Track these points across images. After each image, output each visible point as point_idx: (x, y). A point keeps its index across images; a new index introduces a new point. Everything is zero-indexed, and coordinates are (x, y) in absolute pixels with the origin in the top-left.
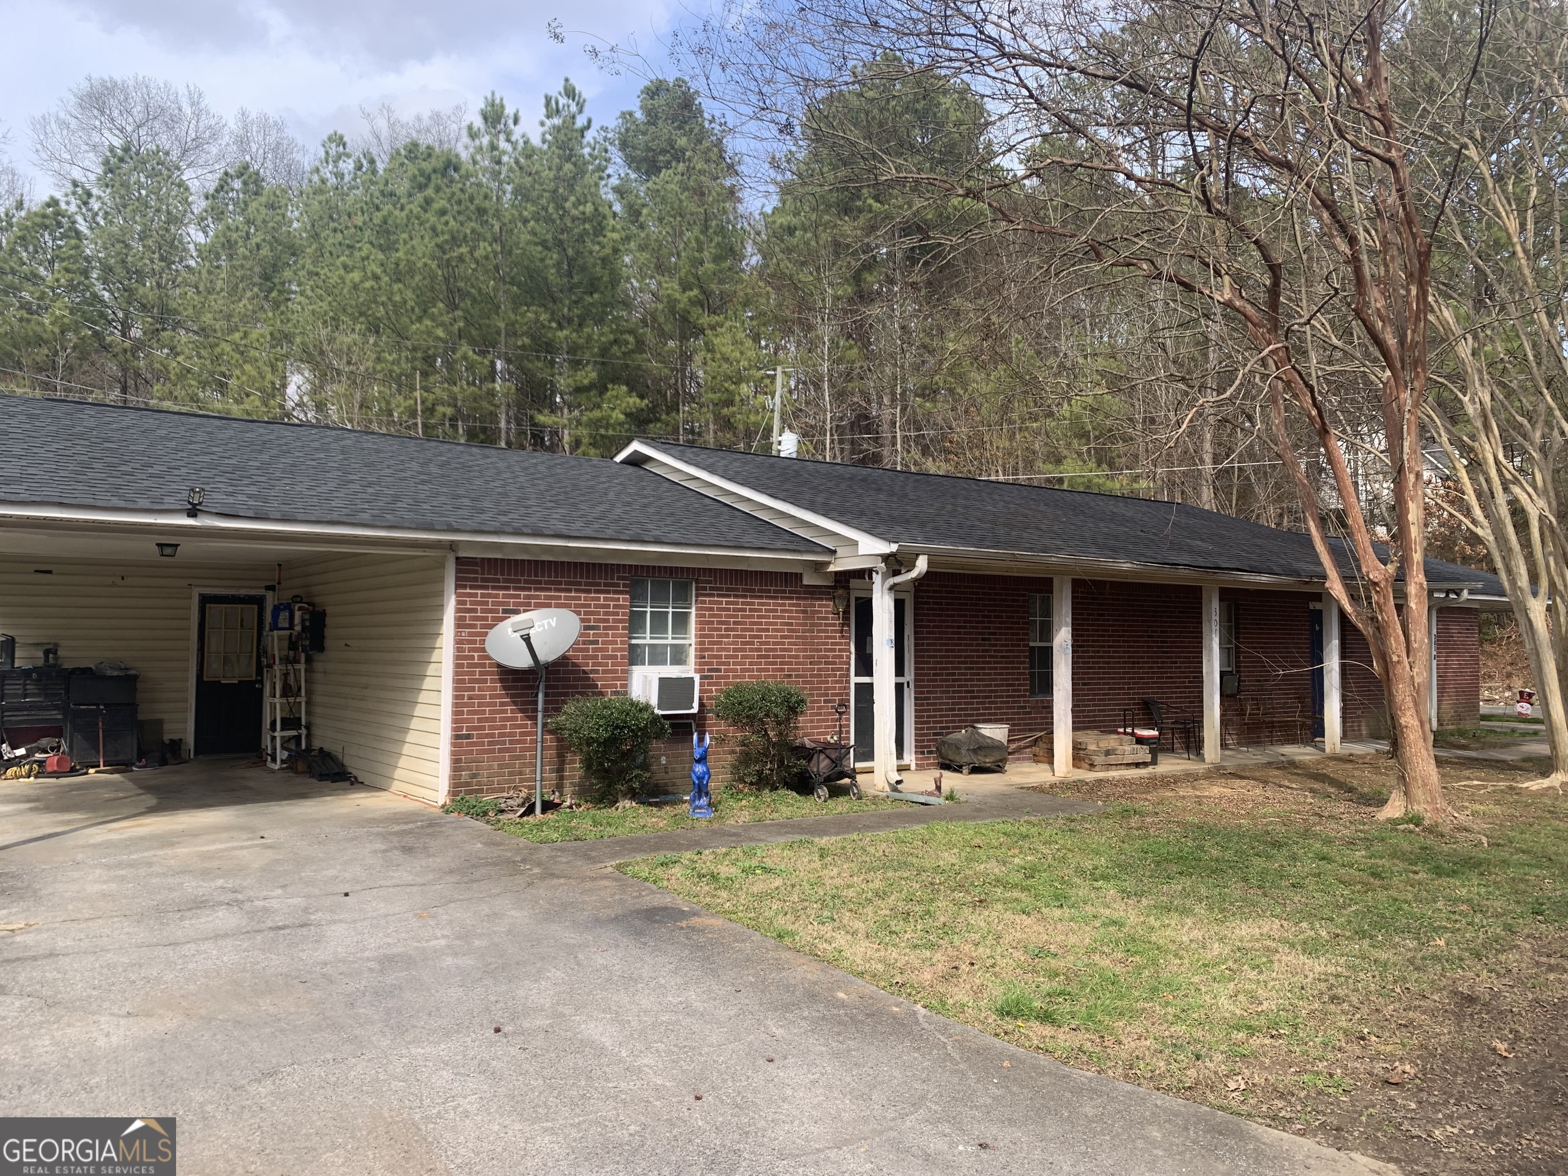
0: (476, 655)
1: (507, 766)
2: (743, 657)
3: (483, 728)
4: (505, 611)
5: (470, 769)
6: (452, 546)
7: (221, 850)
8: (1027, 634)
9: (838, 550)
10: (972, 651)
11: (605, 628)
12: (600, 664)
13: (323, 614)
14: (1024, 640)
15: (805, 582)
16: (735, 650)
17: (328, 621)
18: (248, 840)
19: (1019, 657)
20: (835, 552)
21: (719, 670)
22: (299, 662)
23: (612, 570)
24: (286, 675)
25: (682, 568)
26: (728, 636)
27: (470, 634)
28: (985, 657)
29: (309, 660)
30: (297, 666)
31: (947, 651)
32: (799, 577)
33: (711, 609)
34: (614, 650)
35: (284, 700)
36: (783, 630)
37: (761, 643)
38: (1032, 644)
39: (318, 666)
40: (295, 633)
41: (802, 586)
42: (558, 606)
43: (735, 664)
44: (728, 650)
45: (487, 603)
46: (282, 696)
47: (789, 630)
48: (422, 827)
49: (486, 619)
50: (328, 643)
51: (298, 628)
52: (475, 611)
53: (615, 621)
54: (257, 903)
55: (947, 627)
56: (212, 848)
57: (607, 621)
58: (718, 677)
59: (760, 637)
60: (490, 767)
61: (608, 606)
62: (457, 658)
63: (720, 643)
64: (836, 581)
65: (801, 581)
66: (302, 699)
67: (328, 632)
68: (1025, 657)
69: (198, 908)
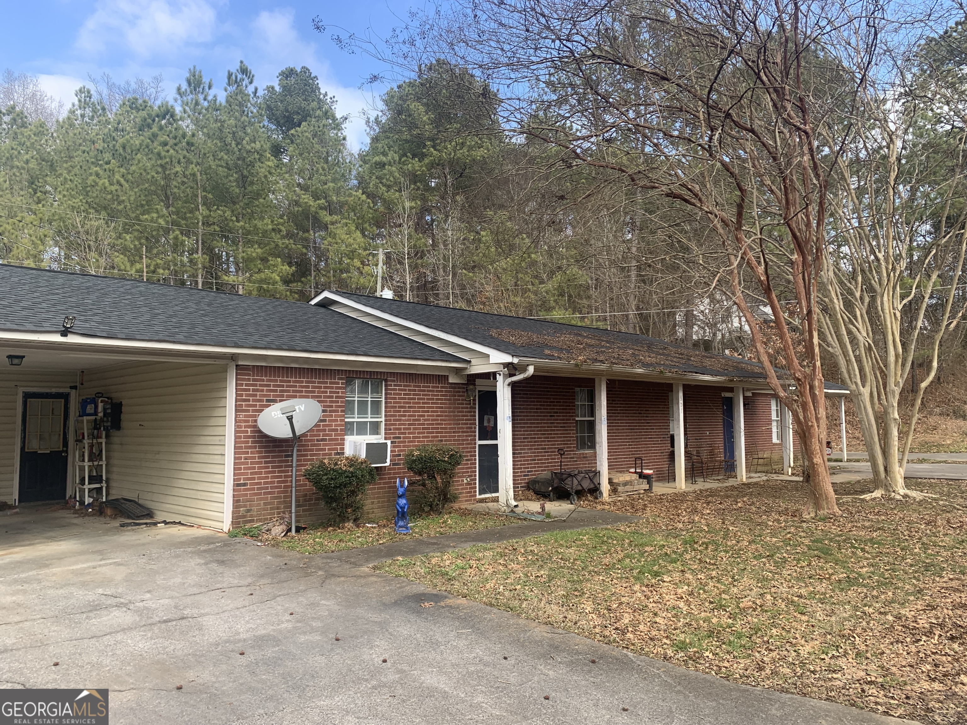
0: (249, 430)
1: (269, 503)
2: (414, 429)
3: (254, 479)
4: (268, 401)
5: (245, 506)
6: (233, 357)
7: (85, 569)
8: (574, 413)
9: (472, 360)
10: (544, 423)
11: (330, 411)
12: (327, 435)
13: (121, 404)
14: (572, 416)
15: (450, 381)
16: (409, 425)
17: (124, 409)
18: (101, 560)
19: (570, 427)
20: (470, 362)
21: (400, 438)
22: (101, 438)
23: (335, 373)
24: (91, 446)
25: (377, 372)
26: (405, 416)
27: (245, 416)
28: (551, 427)
29: (107, 436)
30: (99, 440)
31: (531, 423)
32: (446, 377)
33: (395, 398)
34: (336, 425)
35: (91, 464)
36: (437, 412)
37: (425, 420)
38: (577, 419)
39: (115, 440)
40: (98, 418)
41: (449, 383)
42: (301, 397)
43: (409, 433)
44: (405, 424)
45: (256, 395)
46: (89, 461)
47: (441, 412)
48: (220, 546)
49: (255, 406)
50: (124, 424)
51: (101, 415)
52: (249, 400)
53: (336, 406)
54: (137, 604)
55: (531, 409)
56: (79, 566)
57: (332, 406)
58: (399, 442)
59: (424, 416)
60: (259, 505)
61: (332, 397)
62: (236, 432)
63: (400, 420)
64: (468, 380)
65: (448, 380)
66: (104, 463)
67: (123, 417)
68: (573, 427)
69: (96, 610)
